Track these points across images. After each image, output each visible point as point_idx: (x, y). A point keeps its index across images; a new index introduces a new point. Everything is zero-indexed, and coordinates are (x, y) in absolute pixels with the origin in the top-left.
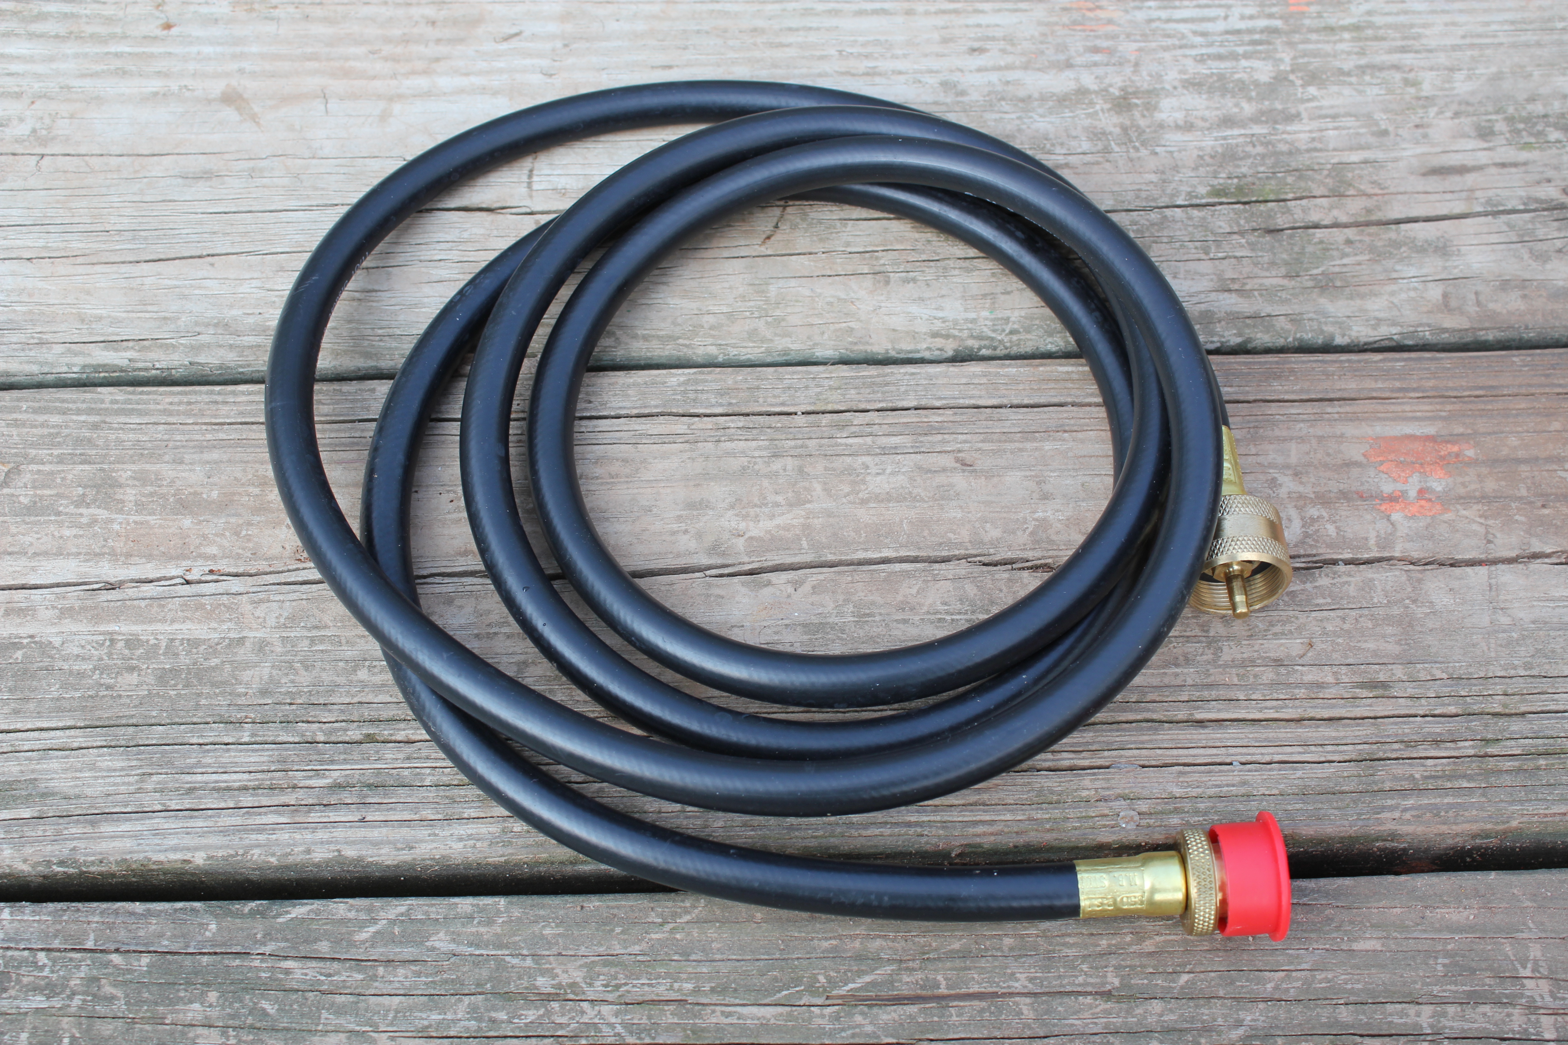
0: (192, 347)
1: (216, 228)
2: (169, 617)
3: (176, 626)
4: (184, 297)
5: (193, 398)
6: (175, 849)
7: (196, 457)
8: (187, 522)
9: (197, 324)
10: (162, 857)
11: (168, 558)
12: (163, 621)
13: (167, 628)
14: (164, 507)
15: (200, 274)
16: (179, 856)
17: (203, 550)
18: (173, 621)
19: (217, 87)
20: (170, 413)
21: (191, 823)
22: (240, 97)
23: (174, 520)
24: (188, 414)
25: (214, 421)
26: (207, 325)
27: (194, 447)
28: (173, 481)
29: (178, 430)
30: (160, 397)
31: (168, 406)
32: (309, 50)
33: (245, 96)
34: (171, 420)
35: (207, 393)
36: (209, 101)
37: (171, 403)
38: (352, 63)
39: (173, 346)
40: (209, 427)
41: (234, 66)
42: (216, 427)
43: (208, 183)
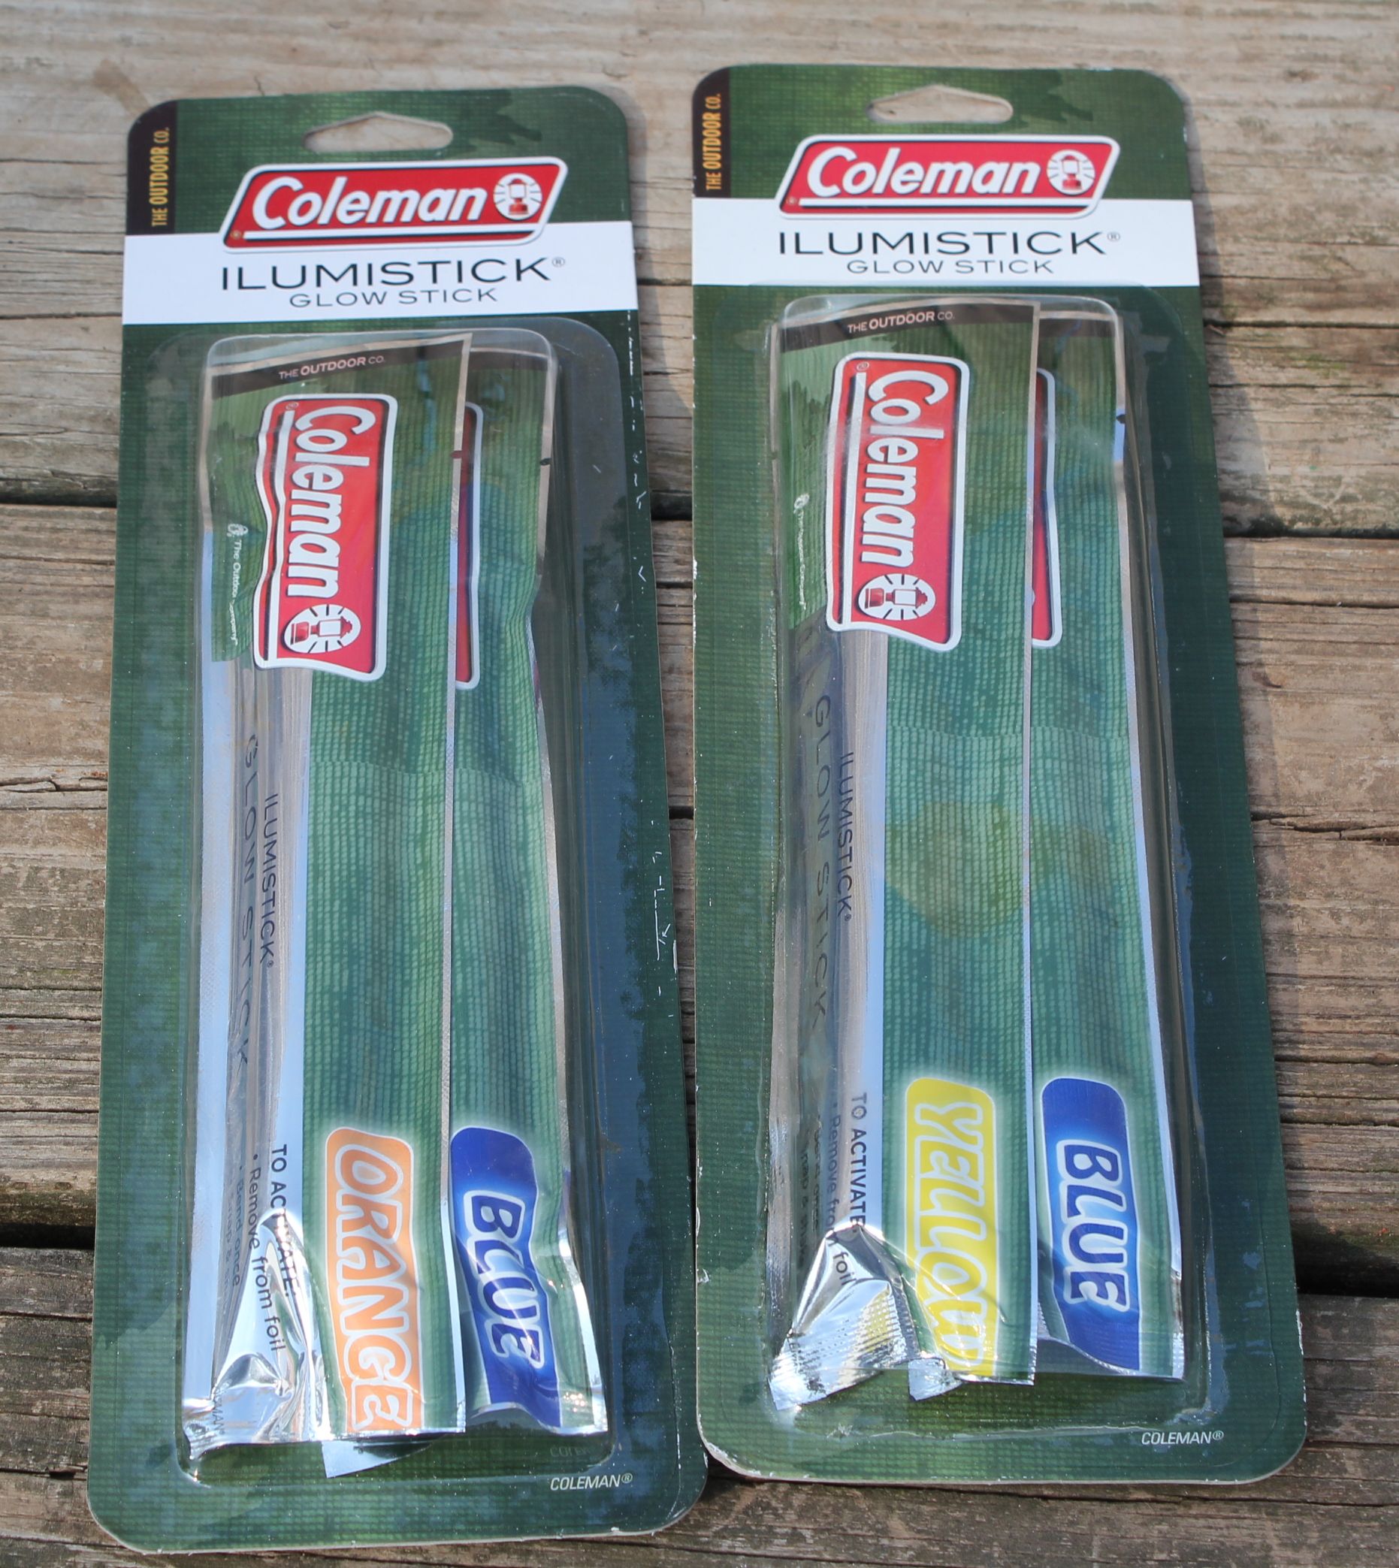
0: (55, 450)
1: (91, 275)
2: (31, 836)
3: (42, 850)
4: (42, 374)
5: (61, 523)
6: (48, 1165)
7: (69, 608)
8: (56, 702)
9: (62, 415)
10: (25, 1176)
11: (28, 752)
12: (22, 841)
13: (29, 851)
14: (18, 678)
15: (66, 342)
16: (52, 1176)
17: (81, 743)
18: (37, 843)
19: (89, 64)
20: (26, 543)
21: (72, 1130)
22: (125, 80)
23: (36, 698)
24: (54, 546)
25: (94, 557)
26: (79, 418)
27: (64, 594)
28: (32, 642)
29: (37, 568)
30: (8, 519)
31: (20, 533)
32: (234, 16)
33: (133, 80)
34: (27, 552)
35: (82, 517)
36: (75, 85)
37: (26, 529)
38: (303, 41)
39: (25, 446)
40: (87, 567)
41: (115, 33)
42: (98, 567)
43: (77, 207)
